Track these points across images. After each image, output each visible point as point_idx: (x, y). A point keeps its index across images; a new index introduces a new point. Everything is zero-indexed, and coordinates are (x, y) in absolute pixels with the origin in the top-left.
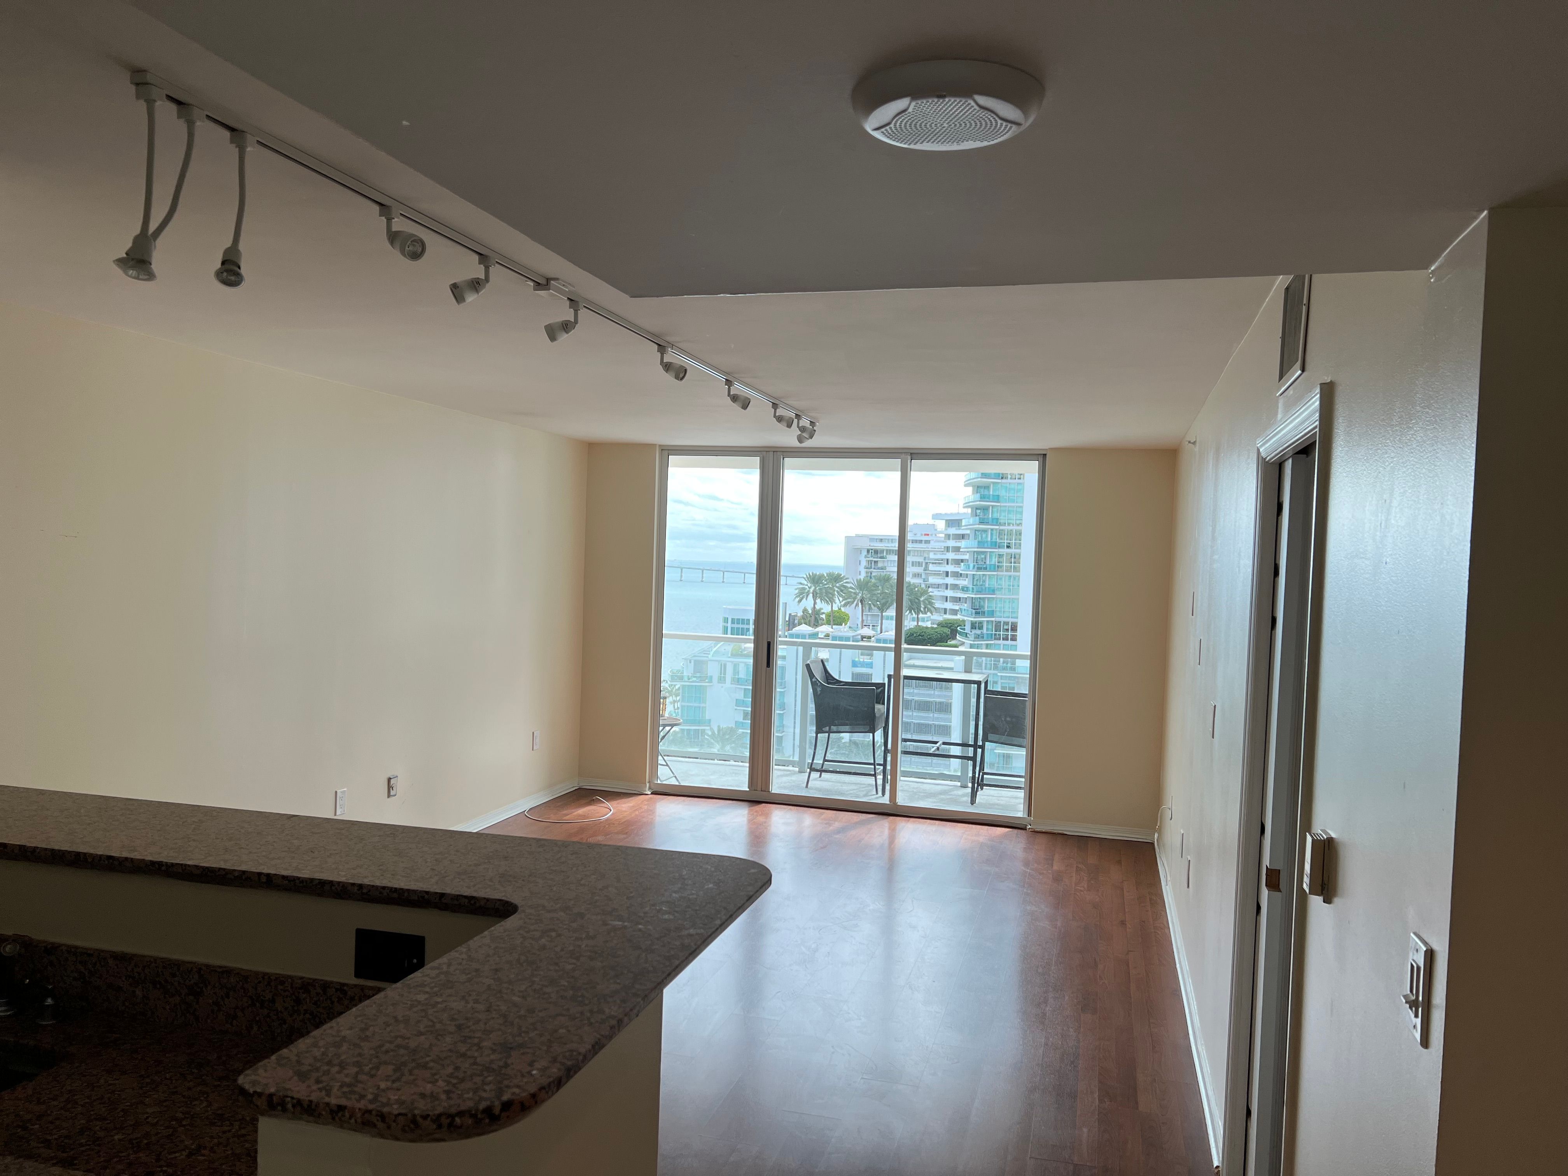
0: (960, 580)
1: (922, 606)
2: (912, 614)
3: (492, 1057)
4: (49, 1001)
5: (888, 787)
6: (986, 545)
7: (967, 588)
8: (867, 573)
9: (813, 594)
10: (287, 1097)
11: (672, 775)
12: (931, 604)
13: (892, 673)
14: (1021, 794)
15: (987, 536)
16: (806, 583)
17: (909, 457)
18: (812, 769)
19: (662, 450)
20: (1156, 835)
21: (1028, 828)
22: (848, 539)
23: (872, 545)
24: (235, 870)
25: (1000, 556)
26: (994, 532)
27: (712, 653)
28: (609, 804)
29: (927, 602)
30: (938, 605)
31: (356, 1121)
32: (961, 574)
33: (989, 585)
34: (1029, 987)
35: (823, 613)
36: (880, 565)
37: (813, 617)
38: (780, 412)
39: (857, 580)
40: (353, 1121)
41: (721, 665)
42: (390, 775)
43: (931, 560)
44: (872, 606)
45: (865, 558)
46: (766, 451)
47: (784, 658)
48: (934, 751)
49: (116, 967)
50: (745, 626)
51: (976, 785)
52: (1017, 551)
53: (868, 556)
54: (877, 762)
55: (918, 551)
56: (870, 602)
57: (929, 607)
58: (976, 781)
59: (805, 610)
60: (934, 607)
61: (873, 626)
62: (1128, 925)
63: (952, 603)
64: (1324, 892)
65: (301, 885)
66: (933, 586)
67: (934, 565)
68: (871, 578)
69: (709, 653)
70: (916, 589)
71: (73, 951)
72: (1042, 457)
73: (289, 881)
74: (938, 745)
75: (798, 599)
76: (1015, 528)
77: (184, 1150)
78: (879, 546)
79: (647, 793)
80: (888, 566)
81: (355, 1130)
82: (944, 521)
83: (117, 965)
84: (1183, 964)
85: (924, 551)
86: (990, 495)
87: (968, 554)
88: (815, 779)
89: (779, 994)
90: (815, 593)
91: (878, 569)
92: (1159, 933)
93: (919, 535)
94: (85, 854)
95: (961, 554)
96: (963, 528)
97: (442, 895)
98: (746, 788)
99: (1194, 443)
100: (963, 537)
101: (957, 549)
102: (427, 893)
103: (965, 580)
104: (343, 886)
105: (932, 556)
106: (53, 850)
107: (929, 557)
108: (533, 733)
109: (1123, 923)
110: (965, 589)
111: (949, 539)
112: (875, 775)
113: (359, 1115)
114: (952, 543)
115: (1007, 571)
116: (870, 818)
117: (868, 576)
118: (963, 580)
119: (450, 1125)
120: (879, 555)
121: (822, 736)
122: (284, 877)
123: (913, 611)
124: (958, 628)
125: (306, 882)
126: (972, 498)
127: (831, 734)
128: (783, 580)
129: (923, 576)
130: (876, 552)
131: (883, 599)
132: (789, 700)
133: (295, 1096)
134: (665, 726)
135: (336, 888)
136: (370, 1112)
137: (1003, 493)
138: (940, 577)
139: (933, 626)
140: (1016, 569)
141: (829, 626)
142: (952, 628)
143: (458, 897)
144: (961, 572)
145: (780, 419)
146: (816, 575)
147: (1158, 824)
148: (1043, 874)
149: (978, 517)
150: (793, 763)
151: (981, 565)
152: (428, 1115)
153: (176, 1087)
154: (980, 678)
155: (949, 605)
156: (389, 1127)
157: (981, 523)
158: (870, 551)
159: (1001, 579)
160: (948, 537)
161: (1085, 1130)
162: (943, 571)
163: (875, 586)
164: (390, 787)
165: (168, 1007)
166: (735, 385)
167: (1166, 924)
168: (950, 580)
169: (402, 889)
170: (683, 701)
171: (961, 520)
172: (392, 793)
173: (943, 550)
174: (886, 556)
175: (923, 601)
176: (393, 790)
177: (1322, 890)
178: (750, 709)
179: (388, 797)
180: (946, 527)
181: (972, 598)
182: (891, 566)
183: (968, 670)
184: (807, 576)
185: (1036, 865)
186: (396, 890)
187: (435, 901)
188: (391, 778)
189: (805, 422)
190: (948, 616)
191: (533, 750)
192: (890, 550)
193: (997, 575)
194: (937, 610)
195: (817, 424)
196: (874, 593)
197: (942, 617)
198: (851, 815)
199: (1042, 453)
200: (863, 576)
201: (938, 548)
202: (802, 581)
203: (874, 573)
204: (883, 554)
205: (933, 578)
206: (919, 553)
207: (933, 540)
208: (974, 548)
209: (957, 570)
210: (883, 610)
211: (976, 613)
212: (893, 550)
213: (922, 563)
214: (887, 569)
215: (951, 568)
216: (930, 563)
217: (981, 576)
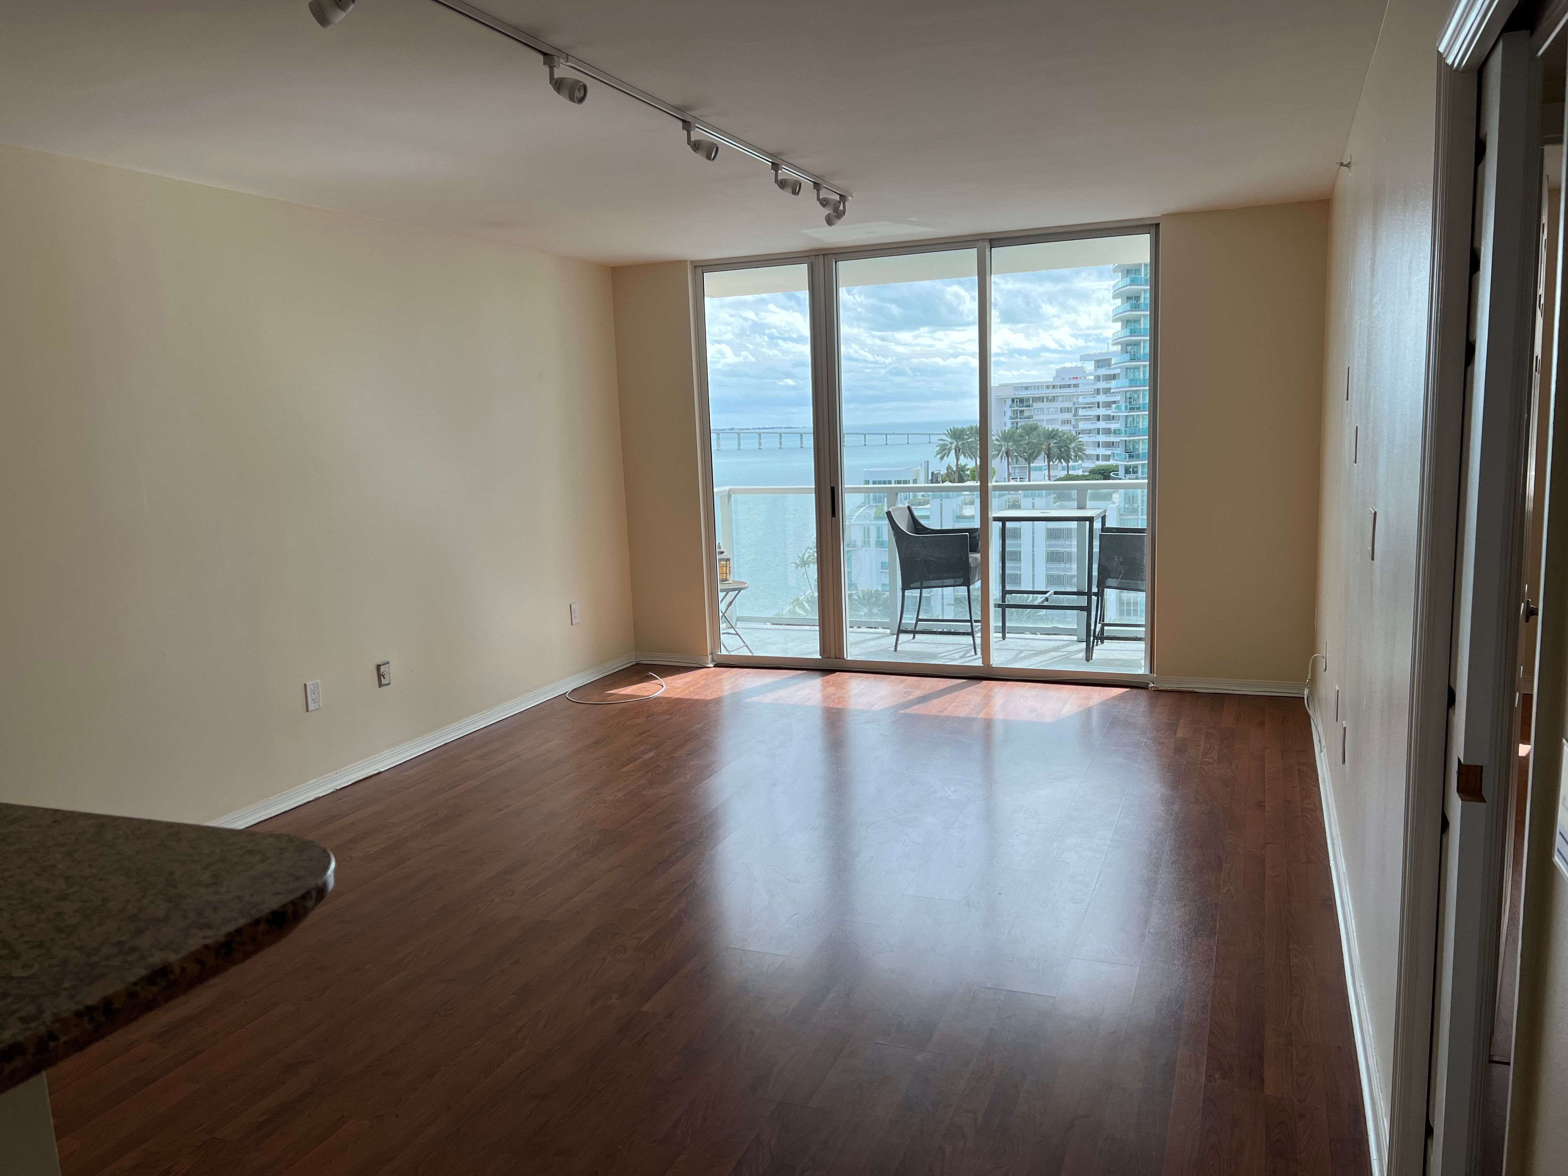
0: (1112, 423)
1: (1072, 454)
2: (1062, 463)
5: (979, 651)
6: (1138, 383)
7: (1119, 430)
8: (1013, 423)
9: (955, 450)
11: (743, 644)
12: (1081, 450)
14: (1142, 645)
15: (1139, 375)
16: (947, 439)
17: (987, 245)
18: (900, 631)
19: (695, 267)
20: (1306, 692)
21: (1150, 686)
23: (1017, 393)
27: (854, 518)
28: (661, 681)
29: (1076, 449)
30: (1089, 451)
32: (1113, 416)
35: (968, 469)
36: (1026, 414)
37: (957, 474)
39: (1002, 432)
41: (865, 528)
42: (379, 662)
43: (1080, 405)
44: (1019, 458)
45: (1010, 408)
46: (815, 255)
48: (1043, 602)
51: (1092, 638)
53: (1013, 406)
54: (974, 618)
56: (1016, 454)
57: (1080, 454)
58: (1092, 634)
59: (949, 468)
60: (1084, 454)
61: (1020, 478)
62: (1268, 808)
63: (1104, 449)
66: (1084, 432)
67: (1085, 409)
68: (1017, 428)
69: (851, 517)
70: (1065, 436)
72: (1152, 227)
74: (1047, 595)
75: (939, 456)
78: (1023, 394)
79: (709, 666)
80: (1035, 415)
82: (1093, 362)
84: (1339, 863)
85: (1073, 395)
86: (1140, 329)
87: (1119, 395)
90: (958, 448)
91: (1025, 418)
92: (1309, 816)
93: (1067, 379)
95: (1113, 396)
96: (1113, 367)
98: (818, 656)
99: (1348, 165)
100: (1114, 377)
101: (1107, 391)
103: (1118, 423)
105: (1081, 400)
107: (1078, 402)
108: (570, 605)
109: (1261, 805)
110: (1116, 432)
111: (1099, 381)
112: (972, 634)
114: (1102, 385)
116: (961, 683)
117: (1014, 427)
118: (1115, 423)
120: (1025, 404)
121: (913, 594)
123: (1062, 460)
124: (1111, 474)
126: (1121, 334)
127: (923, 590)
129: (1073, 422)
130: (1022, 400)
131: (1029, 449)
134: (727, 591)
138: (1091, 422)
139: (1084, 474)
141: (974, 481)
142: (1104, 474)
144: (1112, 414)
145: (782, 184)
146: (957, 429)
147: (1310, 676)
148: (1162, 743)
149: (1128, 354)
151: (1134, 405)
154: (1093, 514)
155: (1102, 451)
157: (1132, 360)
158: (1015, 400)
160: (1098, 378)
162: (1094, 416)
163: (1021, 435)
164: (380, 676)
167: (1318, 805)
168: (1102, 425)
171: (1110, 359)
172: (384, 682)
173: (1093, 393)
174: (1032, 404)
175: (1073, 448)
176: (384, 678)
179: (380, 687)
180: (1095, 368)
181: (1126, 441)
182: (1038, 415)
183: (1081, 507)
184: (948, 431)
185: (1154, 733)
188: (379, 665)
189: (830, 195)
190: (1101, 463)
191: (572, 624)
192: (1036, 398)
194: (1089, 457)
195: (849, 198)
196: (1020, 444)
197: (1094, 464)
198: (937, 681)
199: (1156, 222)
200: (1009, 426)
201: (1088, 392)
202: (944, 437)
203: (1021, 423)
204: (1031, 403)
205: (1084, 424)
206: (1068, 398)
207: (1081, 383)
208: (1126, 387)
209: (1109, 412)
210: (1030, 461)
211: (1130, 456)
212: (1040, 397)
213: (1071, 408)
214: (1035, 418)
215: (1102, 412)
216: (1080, 407)
217: (1135, 417)
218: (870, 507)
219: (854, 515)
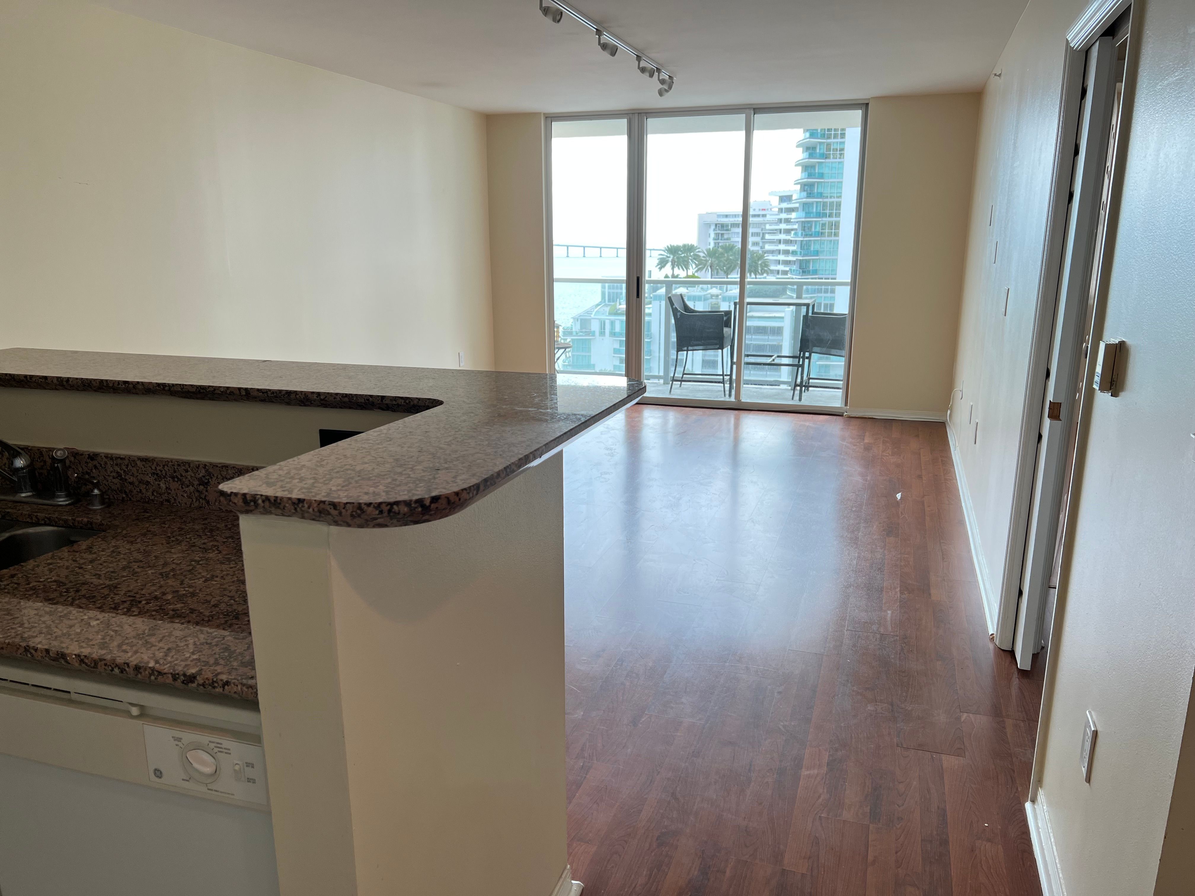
0: (790, 246)
1: (759, 268)
2: (753, 273)
3: (423, 474)
4: (96, 491)
5: (733, 392)
6: (812, 216)
7: (796, 252)
8: (715, 243)
9: (672, 262)
10: (257, 495)
12: (767, 266)
13: (738, 301)
14: (840, 392)
15: (813, 208)
16: (665, 254)
17: (752, 112)
18: (674, 380)
19: (546, 117)
20: (949, 412)
21: (845, 414)
22: (701, 216)
23: (719, 220)
24: (221, 387)
25: (824, 225)
26: (819, 204)
27: (594, 313)
29: (763, 265)
30: (772, 267)
31: (313, 510)
32: (791, 241)
33: (813, 249)
34: (845, 520)
35: (680, 278)
36: (726, 236)
38: (643, 64)
39: (707, 250)
40: (311, 510)
41: (601, 322)
43: (767, 231)
44: (719, 270)
45: (714, 231)
46: (632, 113)
47: (650, 315)
48: (771, 361)
49: (143, 467)
50: (619, 291)
52: (837, 219)
53: (716, 230)
54: (725, 373)
55: (756, 223)
56: (717, 268)
57: (765, 269)
58: (804, 384)
59: (665, 276)
60: (769, 269)
62: (924, 478)
63: (783, 266)
64: (1112, 387)
65: (273, 395)
66: (769, 252)
67: (769, 234)
68: (718, 247)
69: (591, 313)
70: (755, 255)
71: (110, 457)
72: (865, 106)
73: (263, 393)
74: (773, 358)
75: (660, 267)
76: (835, 200)
77: (201, 578)
78: (725, 221)
80: (733, 237)
81: (313, 520)
82: (778, 197)
83: (143, 465)
85: (762, 223)
86: (815, 173)
87: (797, 224)
88: (676, 389)
89: (653, 527)
90: (673, 261)
91: (725, 239)
92: (949, 482)
93: (757, 210)
94: (107, 381)
95: (792, 225)
96: (793, 202)
97: (383, 397)
99: (999, 75)
100: (793, 209)
101: (787, 221)
102: (371, 396)
103: (794, 246)
104: (305, 394)
105: (768, 227)
106: (82, 379)
107: (765, 228)
109: (920, 477)
110: (794, 253)
111: (782, 212)
112: (723, 383)
113: (315, 505)
114: (784, 216)
115: (828, 236)
116: (719, 412)
117: (716, 246)
118: (792, 245)
119: (390, 511)
120: (725, 228)
121: (682, 354)
122: (258, 390)
125: (276, 393)
126: (801, 176)
127: (688, 352)
128: (648, 253)
129: (761, 244)
130: (722, 226)
131: (727, 264)
132: (655, 347)
133: (264, 494)
134: (559, 349)
135: (300, 396)
136: (324, 502)
137: (826, 171)
138: (774, 244)
140: (836, 235)
143: (396, 398)
144: (791, 239)
145: (643, 70)
146: (673, 247)
147: (951, 404)
148: (857, 445)
149: (805, 192)
150: (658, 377)
151: (808, 232)
152: (371, 504)
153: (194, 543)
154: (809, 301)
155: (781, 267)
156: (340, 514)
157: (808, 197)
158: (718, 225)
159: (823, 244)
160: (781, 210)
161: (889, 612)
162: (777, 240)
163: (722, 254)
165: (185, 495)
166: (604, 36)
168: (782, 247)
169: (351, 394)
170: (573, 352)
171: (791, 196)
173: (777, 222)
174: (731, 229)
175: (761, 264)
177: (1112, 385)
178: (624, 356)
180: (779, 202)
181: (800, 260)
182: (736, 237)
183: (799, 297)
185: (851, 440)
186: (346, 395)
187: (378, 402)
189: (664, 76)
190: (781, 276)
192: (734, 224)
193: (821, 240)
194: (772, 271)
195: (676, 79)
199: (867, 102)
200: (712, 246)
201: (773, 221)
202: (663, 253)
203: (722, 243)
204: (730, 227)
205: (769, 246)
206: (757, 225)
207: (769, 214)
208: (802, 218)
209: (788, 238)
210: (728, 273)
211: (803, 272)
212: (736, 224)
213: (760, 233)
214: (732, 240)
215: (783, 237)
216: (766, 233)
217: (808, 241)
218: (606, 305)
219: (594, 311)
